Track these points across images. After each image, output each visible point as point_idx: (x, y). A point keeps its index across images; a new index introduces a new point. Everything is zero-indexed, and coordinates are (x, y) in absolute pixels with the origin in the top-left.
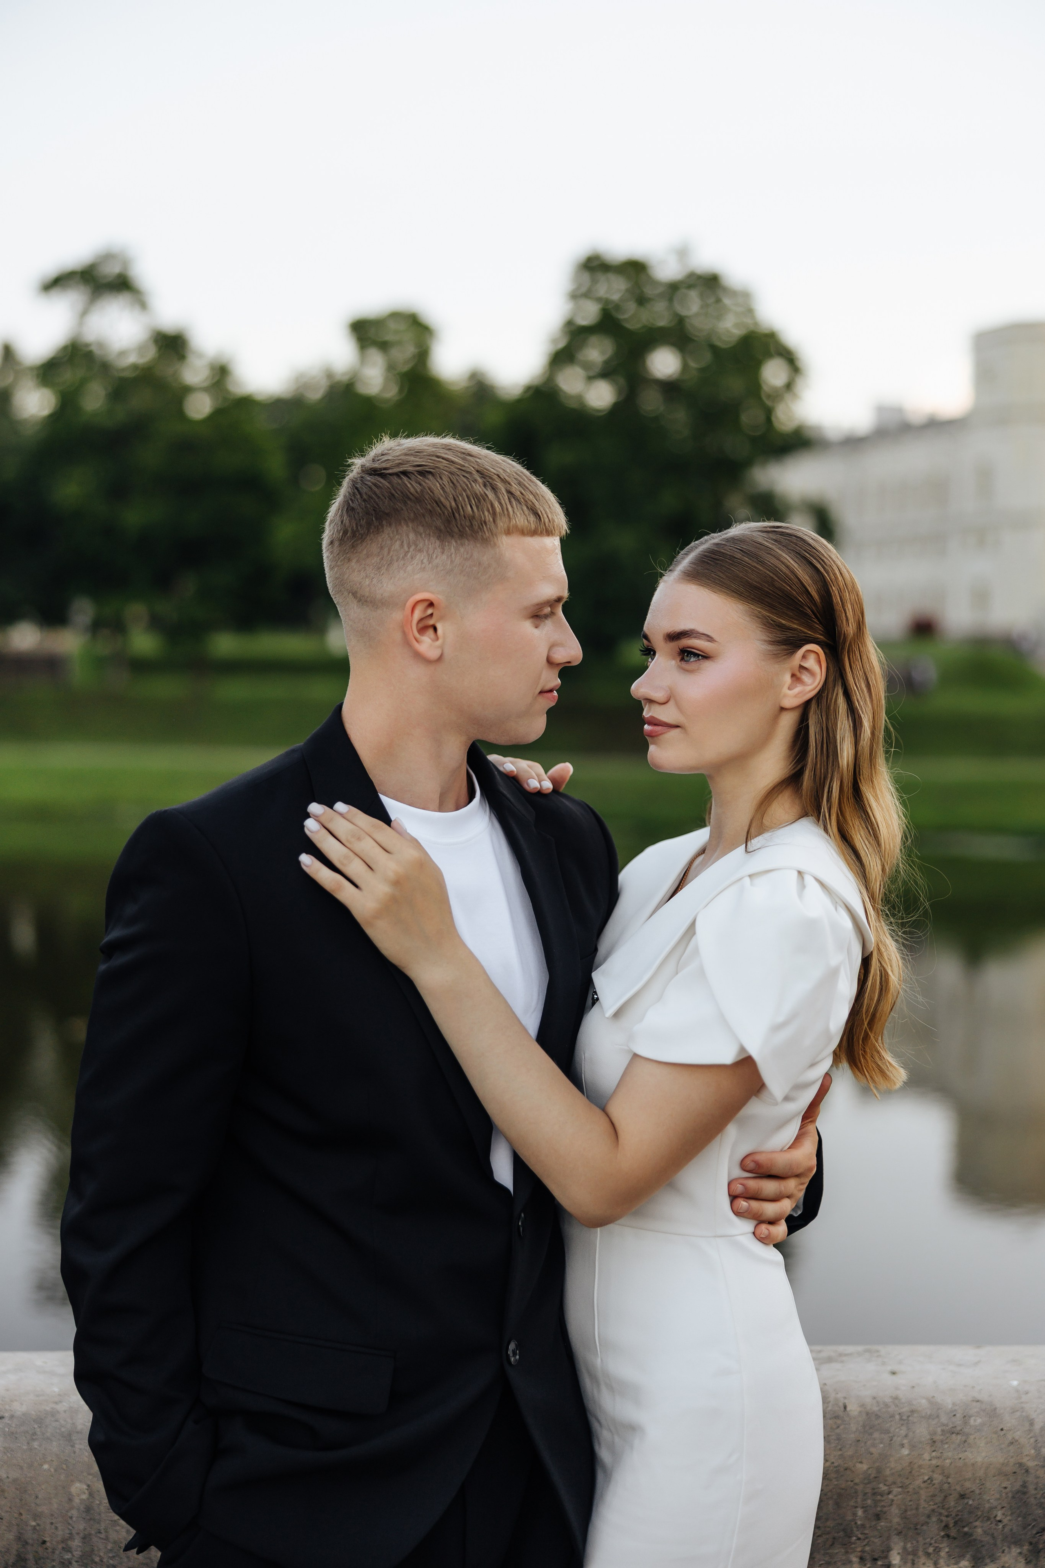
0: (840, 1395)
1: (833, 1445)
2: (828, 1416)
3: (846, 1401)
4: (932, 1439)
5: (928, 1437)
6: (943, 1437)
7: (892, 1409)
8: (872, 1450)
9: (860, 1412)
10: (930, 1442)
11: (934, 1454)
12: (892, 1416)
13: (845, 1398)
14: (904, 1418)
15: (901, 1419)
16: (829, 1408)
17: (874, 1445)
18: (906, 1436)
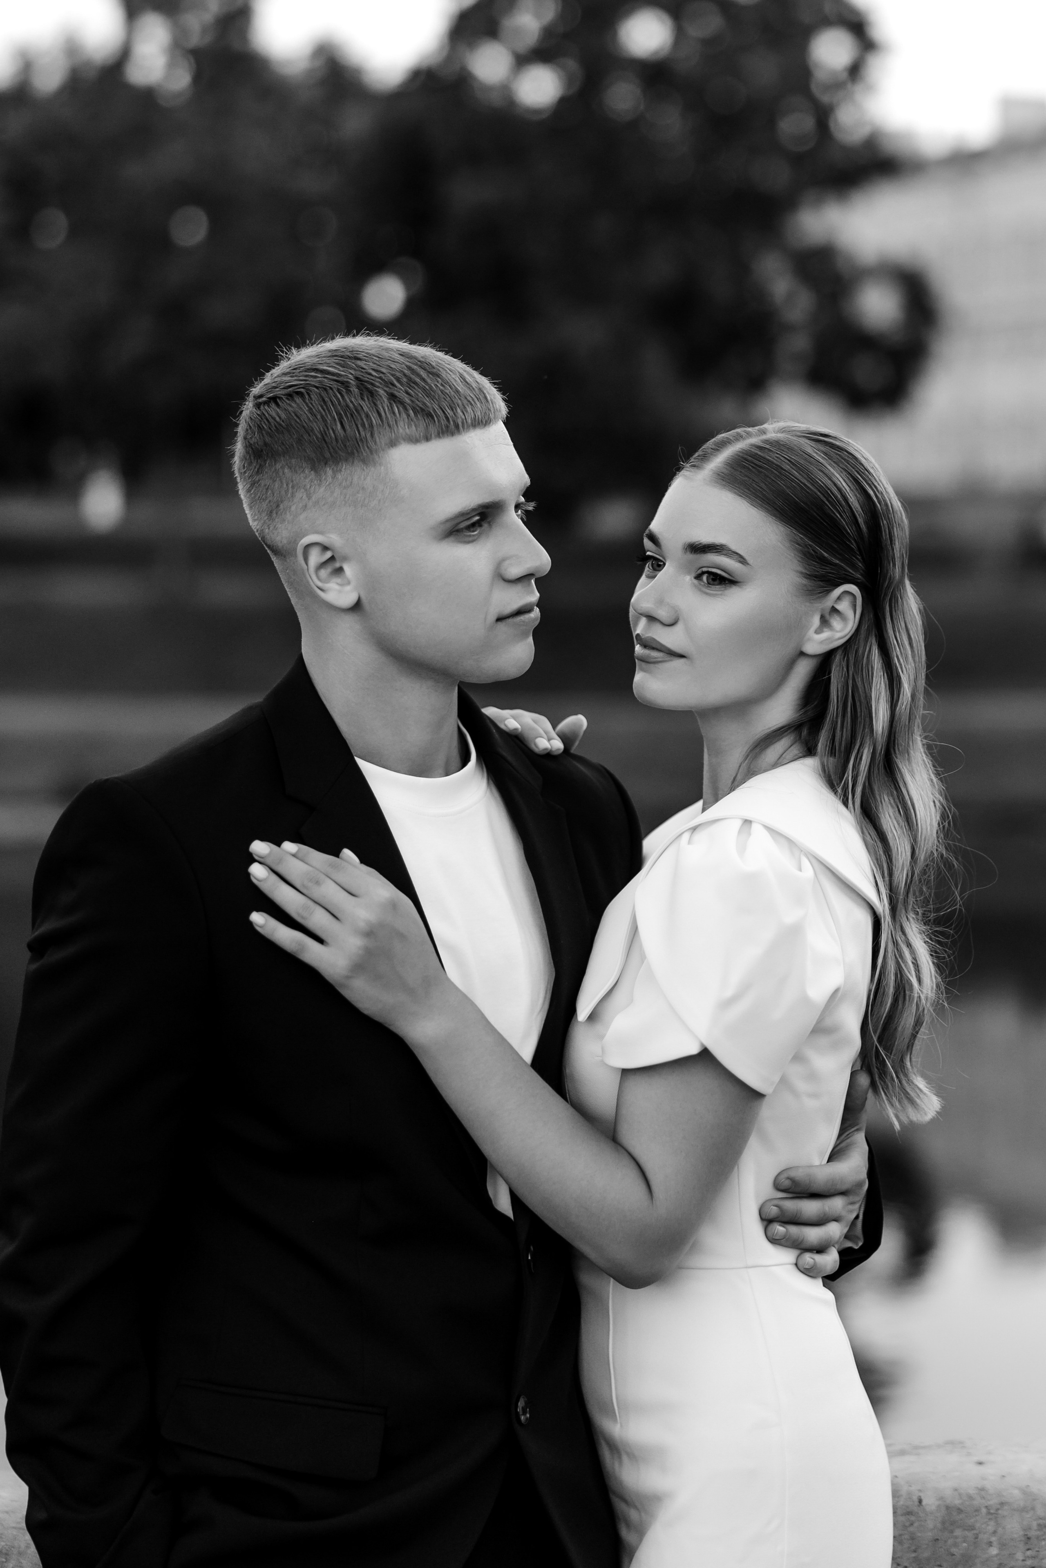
0: (913, 1488)
1: (906, 1546)
2: (899, 1512)
3: (922, 1495)
4: (1026, 1535)
5: (1022, 1533)
6: (1038, 1532)
7: (978, 1502)
8: (954, 1550)
9: (939, 1506)
10: (1023, 1539)
11: (1029, 1553)
12: (977, 1510)
13: (920, 1491)
14: (992, 1511)
15: (989, 1513)
16: (901, 1503)
17: (955, 1545)
18: (995, 1532)
